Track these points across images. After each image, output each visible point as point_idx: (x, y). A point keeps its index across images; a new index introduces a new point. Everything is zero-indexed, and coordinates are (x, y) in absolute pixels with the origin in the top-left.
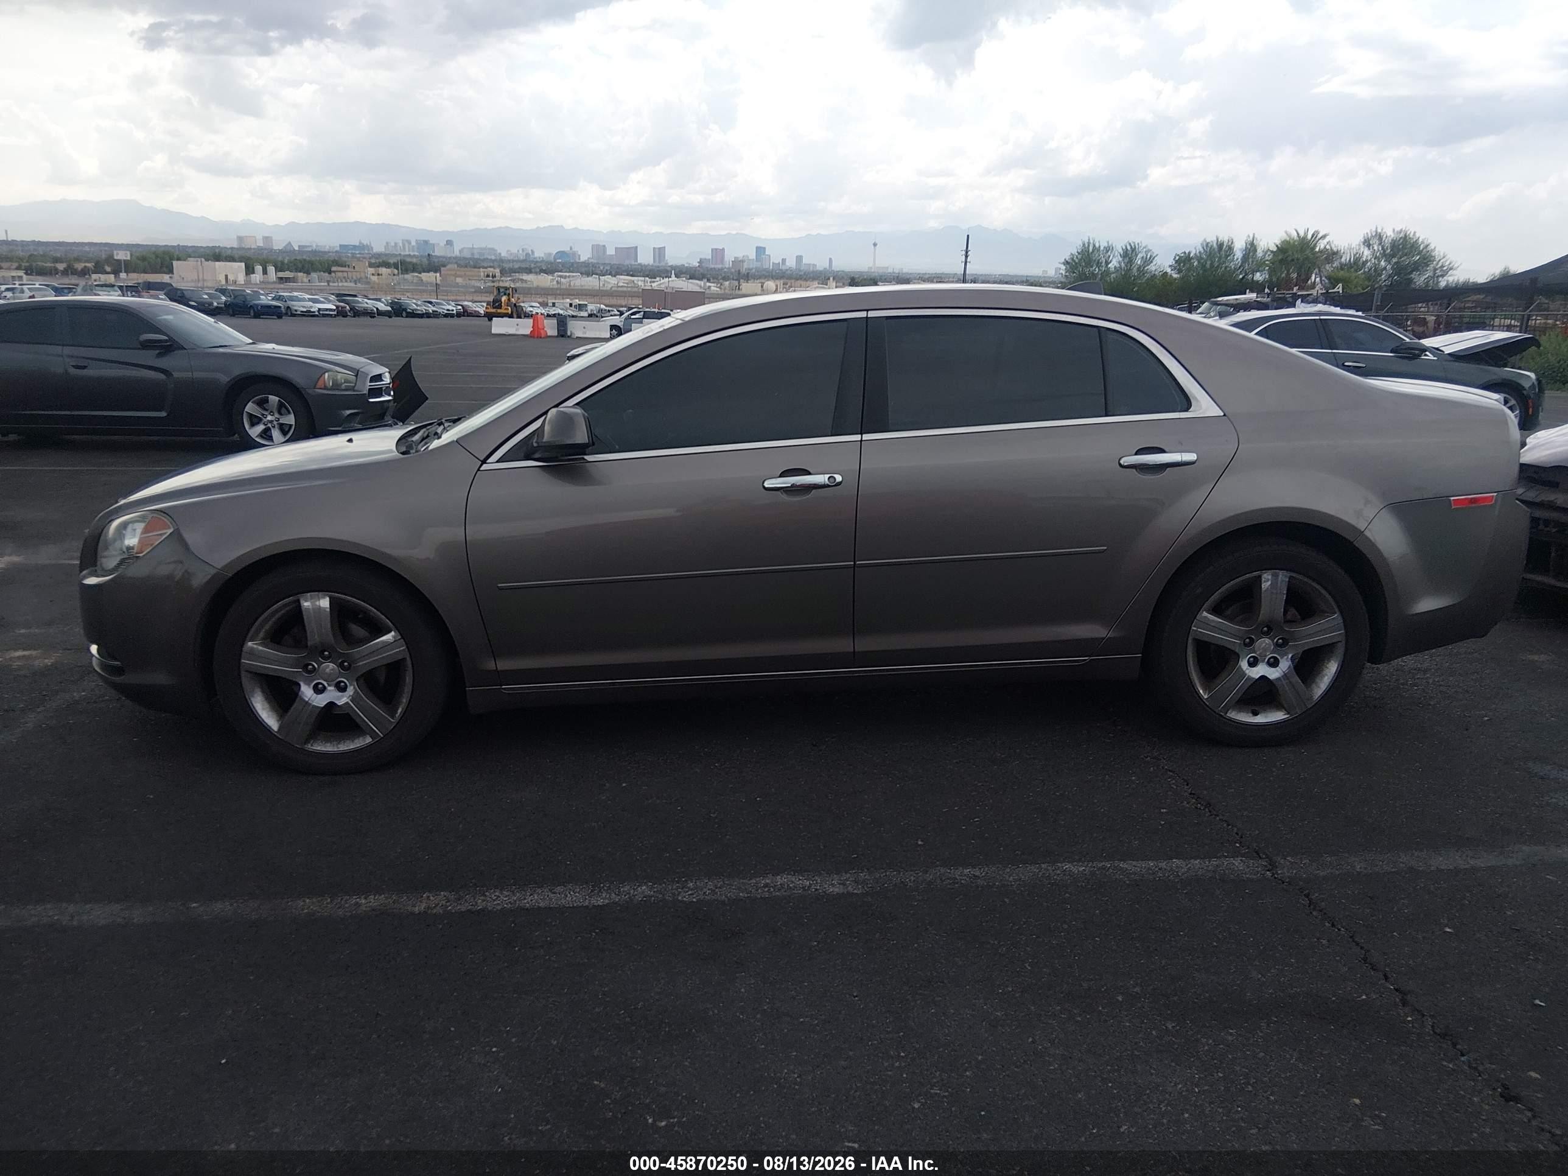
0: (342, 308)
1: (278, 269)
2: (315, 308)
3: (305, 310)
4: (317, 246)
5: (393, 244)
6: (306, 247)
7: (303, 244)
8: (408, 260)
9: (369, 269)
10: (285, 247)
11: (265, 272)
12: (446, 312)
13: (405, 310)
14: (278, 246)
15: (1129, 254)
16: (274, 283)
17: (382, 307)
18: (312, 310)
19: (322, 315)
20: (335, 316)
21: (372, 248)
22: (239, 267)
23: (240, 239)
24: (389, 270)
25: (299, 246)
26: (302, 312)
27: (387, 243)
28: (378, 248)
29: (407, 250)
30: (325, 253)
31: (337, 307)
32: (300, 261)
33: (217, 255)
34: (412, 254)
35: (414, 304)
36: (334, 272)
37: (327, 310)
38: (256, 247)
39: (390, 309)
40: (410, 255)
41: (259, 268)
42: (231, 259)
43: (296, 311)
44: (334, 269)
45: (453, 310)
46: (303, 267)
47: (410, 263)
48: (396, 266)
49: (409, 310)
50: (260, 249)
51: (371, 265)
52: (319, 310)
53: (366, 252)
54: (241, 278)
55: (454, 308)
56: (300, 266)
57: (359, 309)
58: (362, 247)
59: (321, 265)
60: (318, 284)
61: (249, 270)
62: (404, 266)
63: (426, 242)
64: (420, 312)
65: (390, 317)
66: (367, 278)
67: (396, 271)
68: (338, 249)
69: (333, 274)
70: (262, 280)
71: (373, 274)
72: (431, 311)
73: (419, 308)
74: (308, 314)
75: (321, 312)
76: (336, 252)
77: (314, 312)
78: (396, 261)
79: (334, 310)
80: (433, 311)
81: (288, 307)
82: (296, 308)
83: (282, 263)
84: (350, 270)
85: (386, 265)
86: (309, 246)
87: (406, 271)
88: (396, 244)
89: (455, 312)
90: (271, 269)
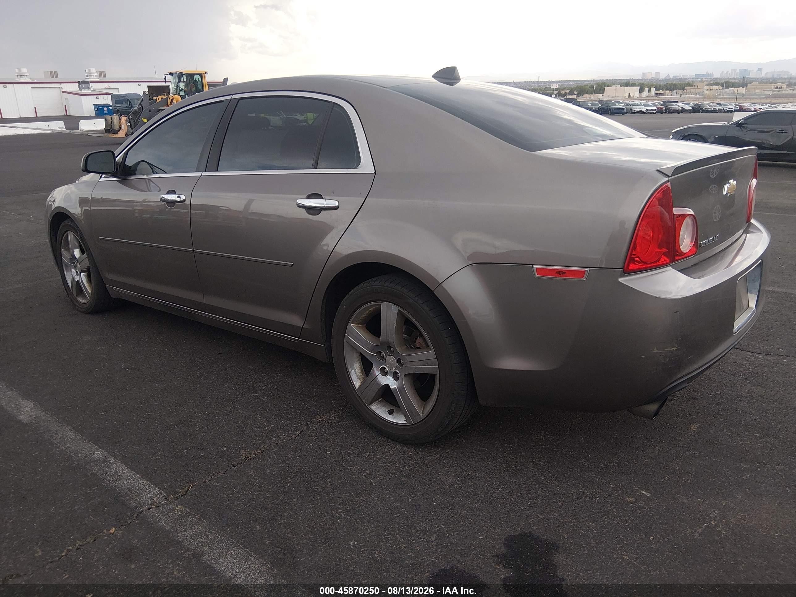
0: (661, 108)
1: (657, 89)
2: (644, 109)
3: (639, 110)
4: (683, 76)
5: (725, 72)
6: (677, 76)
7: (676, 75)
8: (731, 81)
9: (706, 87)
10: (665, 78)
11: (649, 91)
12: (728, 109)
13: (702, 109)
14: (662, 77)
16: (654, 96)
17: (687, 107)
18: (643, 110)
19: (648, 112)
20: (656, 113)
21: (713, 75)
22: (636, 89)
23: (644, 74)
24: (717, 87)
25: (673, 76)
26: (637, 111)
27: (722, 72)
28: (717, 75)
29: (733, 74)
30: (686, 79)
31: (658, 108)
32: (670, 84)
33: (627, 84)
34: (735, 77)
35: (708, 105)
36: (686, 89)
37: (652, 110)
38: (651, 78)
39: (691, 108)
40: (734, 78)
41: (647, 89)
42: (634, 85)
43: (634, 111)
44: (686, 88)
45: (732, 108)
46: (671, 87)
47: (731, 82)
48: (722, 85)
49: (704, 109)
50: (653, 79)
51: (707, 85)
52: (647, 110)
53: (709, 77)
54: (637, 94)
55: (733, 107)
56: (669, 87)
57: (672, 109)
58: (708, 75)
59: (681, 86)
60: (676, 96)
61: (642, 90)
62: (727, 84)
63: (745, 70)
64: (710, 110)
65: (690, 113)
66: (703, 92)
67: (721, 88)
68: (694, 77)
69: (685, 91)
70: (647, 95)
71: (707, 90)
72: (717, 109)
73: (710, 107)
74: (641, 112)
75: (648, 111)
76: (693, 78)
77: (644, 111)
78: (723, 82)
79: (656, 110)
80: (719, 109)
81: (631, 109)
82: (634, 109)
83: (660, 85)
84: (695, 88)
85: (717, 84)
86: (679, 76)
87: (727, 87)
88: (727, 72)
89: (733, 109)
90: (653, 89)
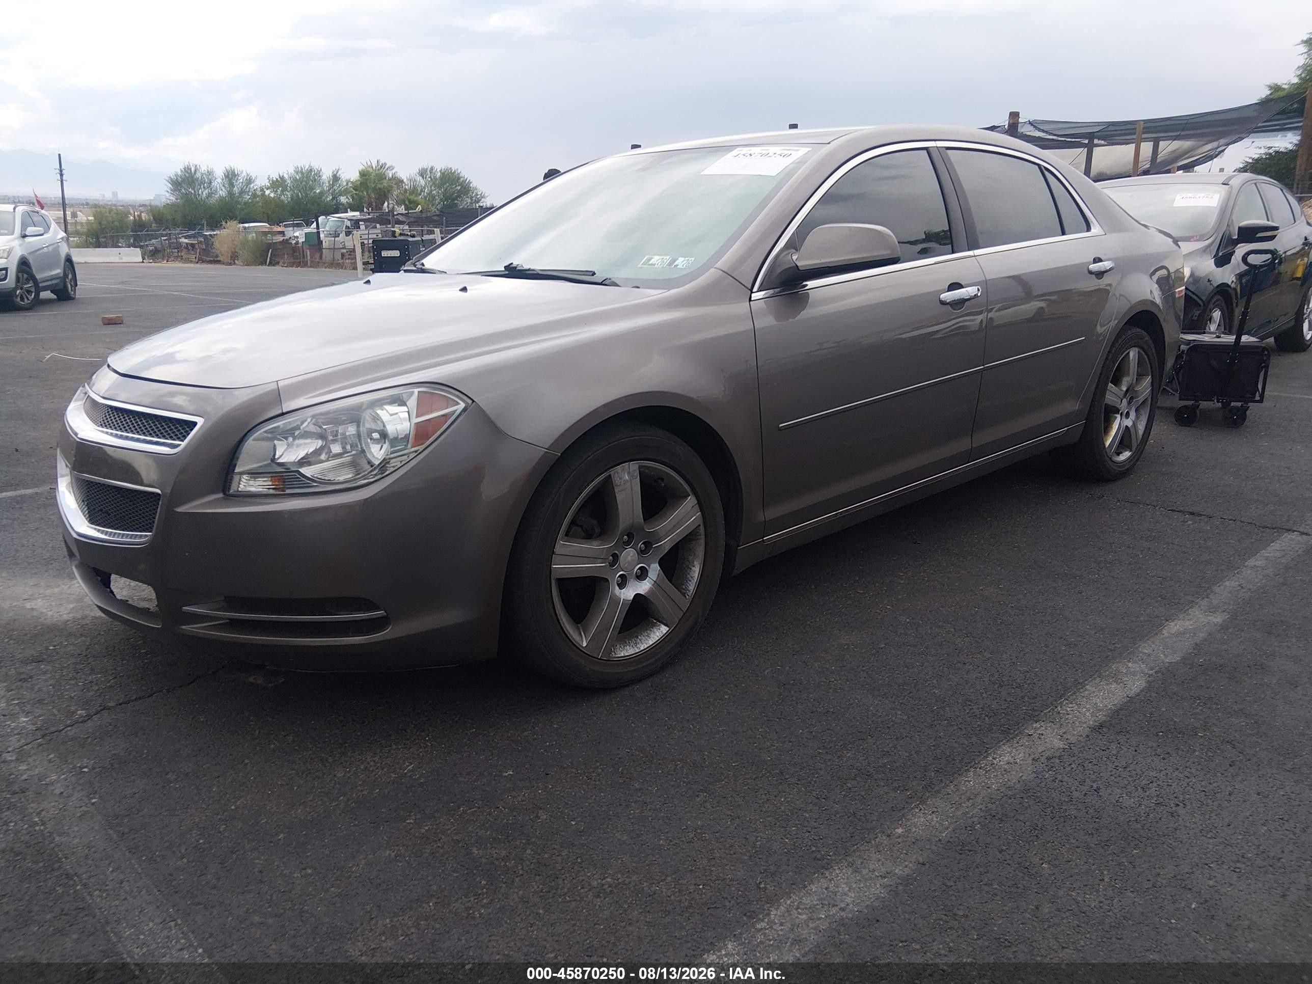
15: (231, 176)
